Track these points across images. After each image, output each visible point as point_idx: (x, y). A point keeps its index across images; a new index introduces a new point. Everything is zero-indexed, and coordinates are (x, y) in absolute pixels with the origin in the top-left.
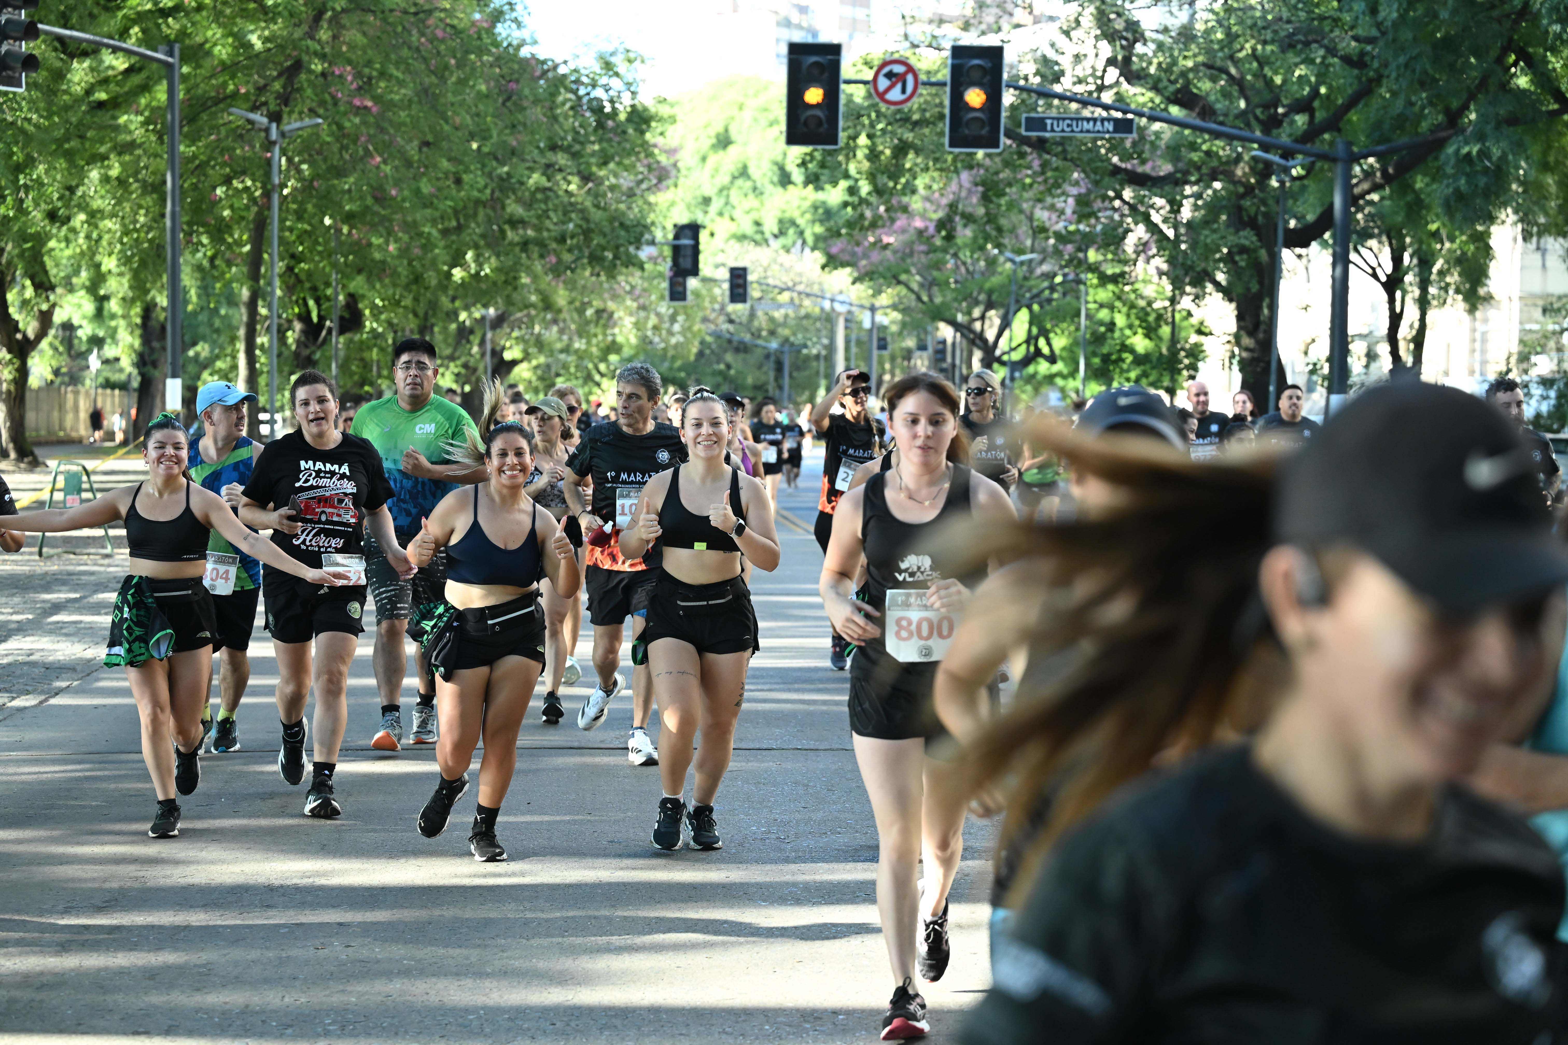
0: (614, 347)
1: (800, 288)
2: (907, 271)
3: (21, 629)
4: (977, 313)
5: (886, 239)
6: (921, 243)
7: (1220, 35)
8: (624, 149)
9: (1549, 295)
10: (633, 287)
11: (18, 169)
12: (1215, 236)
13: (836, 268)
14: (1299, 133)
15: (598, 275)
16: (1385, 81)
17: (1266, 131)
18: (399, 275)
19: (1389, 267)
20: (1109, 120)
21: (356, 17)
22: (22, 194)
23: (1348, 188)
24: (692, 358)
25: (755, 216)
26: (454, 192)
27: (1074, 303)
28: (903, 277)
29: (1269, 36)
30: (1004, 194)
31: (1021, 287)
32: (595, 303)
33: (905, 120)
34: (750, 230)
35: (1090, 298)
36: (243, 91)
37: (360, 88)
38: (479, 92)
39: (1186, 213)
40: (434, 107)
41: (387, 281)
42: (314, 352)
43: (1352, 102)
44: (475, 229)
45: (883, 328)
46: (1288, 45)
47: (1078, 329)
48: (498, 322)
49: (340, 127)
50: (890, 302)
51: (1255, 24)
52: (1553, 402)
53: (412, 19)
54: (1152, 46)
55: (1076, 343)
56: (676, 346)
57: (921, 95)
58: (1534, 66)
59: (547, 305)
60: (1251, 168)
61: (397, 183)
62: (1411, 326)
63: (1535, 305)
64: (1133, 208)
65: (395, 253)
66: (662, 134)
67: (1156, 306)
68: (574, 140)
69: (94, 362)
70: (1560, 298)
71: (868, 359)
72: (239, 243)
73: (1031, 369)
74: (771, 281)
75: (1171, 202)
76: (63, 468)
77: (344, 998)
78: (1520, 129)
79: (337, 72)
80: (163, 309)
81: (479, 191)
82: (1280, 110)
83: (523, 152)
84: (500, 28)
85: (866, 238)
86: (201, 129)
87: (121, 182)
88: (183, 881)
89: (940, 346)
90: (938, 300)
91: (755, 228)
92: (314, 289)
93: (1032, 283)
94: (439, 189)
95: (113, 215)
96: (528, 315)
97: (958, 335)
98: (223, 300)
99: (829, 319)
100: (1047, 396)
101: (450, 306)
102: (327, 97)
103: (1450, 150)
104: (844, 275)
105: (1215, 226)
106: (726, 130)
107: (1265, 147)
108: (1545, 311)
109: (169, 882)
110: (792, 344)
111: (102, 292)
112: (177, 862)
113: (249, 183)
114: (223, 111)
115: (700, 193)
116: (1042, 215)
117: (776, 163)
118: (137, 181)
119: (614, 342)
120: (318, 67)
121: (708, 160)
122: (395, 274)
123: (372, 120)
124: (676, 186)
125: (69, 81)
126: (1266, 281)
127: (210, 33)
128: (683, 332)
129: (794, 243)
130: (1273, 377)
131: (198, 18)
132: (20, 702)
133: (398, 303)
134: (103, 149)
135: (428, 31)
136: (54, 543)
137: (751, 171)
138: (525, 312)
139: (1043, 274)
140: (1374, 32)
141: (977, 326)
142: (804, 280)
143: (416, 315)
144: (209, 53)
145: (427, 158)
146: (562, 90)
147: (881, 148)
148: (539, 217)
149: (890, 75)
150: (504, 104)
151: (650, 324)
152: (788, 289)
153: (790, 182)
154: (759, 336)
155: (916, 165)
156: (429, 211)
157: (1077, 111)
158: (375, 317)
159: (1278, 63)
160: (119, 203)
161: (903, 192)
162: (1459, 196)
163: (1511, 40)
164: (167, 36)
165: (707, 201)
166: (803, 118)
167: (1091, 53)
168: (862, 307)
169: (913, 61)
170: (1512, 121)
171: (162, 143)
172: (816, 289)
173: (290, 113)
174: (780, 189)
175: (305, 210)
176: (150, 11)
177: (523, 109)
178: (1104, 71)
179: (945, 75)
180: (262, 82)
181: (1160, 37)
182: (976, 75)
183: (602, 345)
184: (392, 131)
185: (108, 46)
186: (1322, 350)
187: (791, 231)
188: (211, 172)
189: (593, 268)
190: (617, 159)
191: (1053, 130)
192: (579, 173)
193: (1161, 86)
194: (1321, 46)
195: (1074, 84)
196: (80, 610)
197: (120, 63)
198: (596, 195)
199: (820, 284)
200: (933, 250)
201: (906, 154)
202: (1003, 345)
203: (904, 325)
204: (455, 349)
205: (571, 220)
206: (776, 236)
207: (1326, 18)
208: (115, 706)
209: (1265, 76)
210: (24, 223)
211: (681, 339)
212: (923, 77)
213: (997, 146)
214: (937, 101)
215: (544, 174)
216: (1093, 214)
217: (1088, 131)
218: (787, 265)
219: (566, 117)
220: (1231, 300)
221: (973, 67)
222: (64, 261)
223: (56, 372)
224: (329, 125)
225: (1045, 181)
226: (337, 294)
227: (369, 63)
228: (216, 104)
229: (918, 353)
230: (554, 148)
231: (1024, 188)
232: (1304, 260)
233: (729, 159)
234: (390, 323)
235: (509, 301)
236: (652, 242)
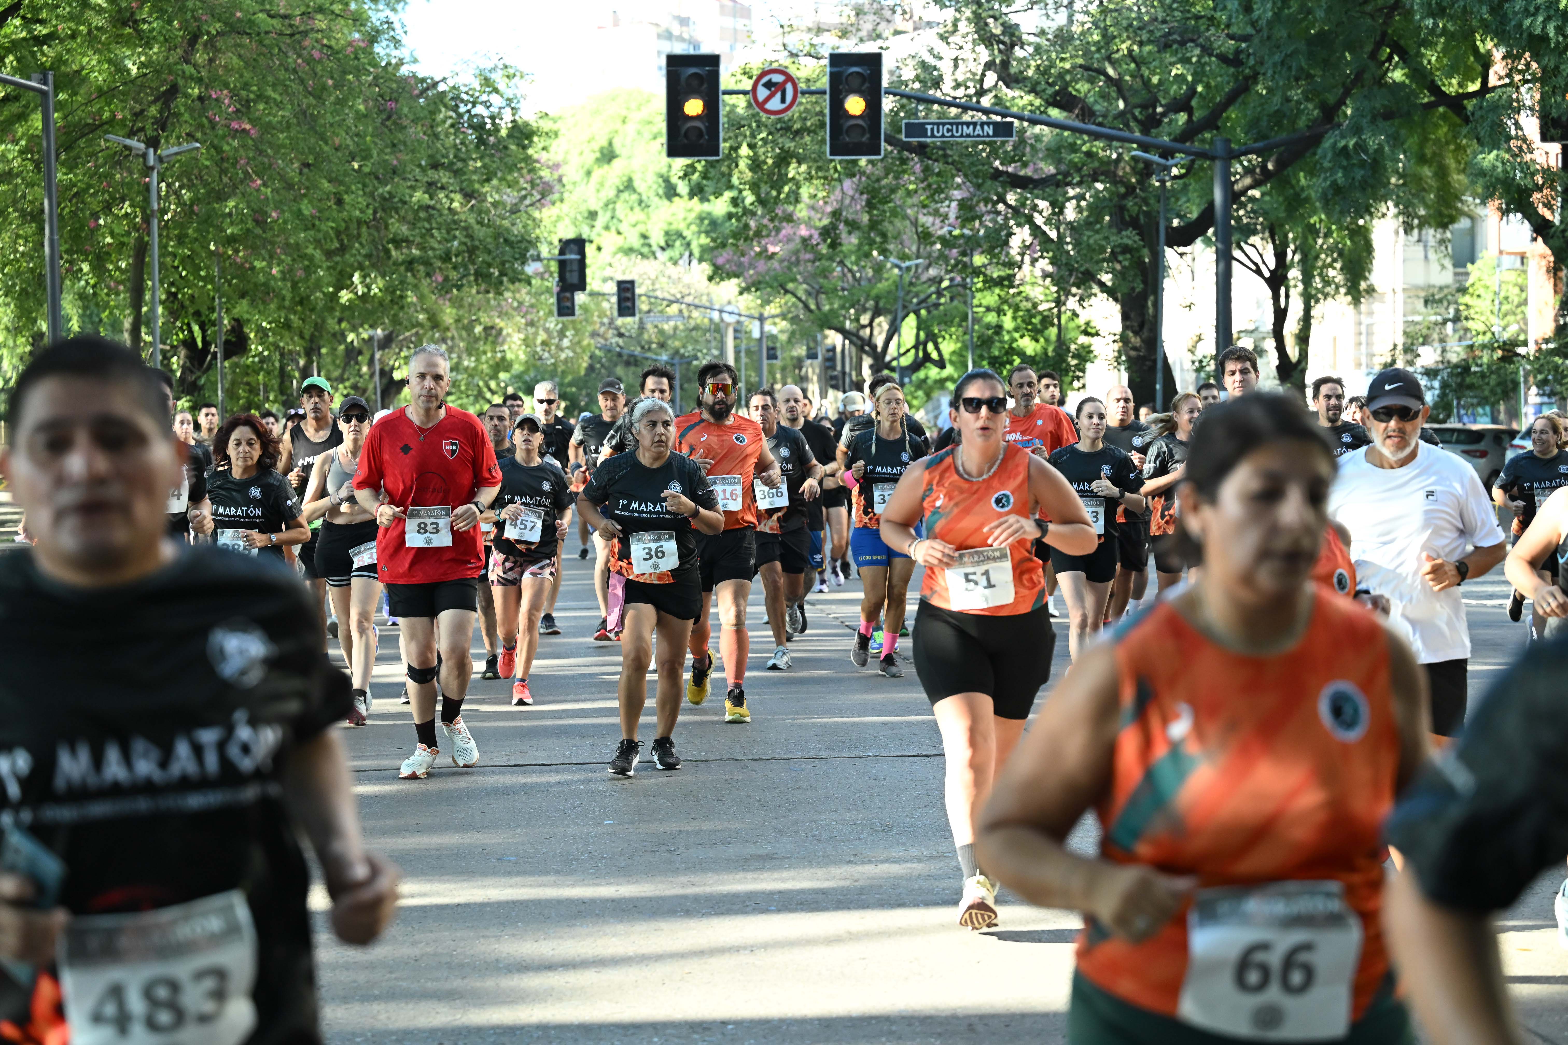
0: (503, 365)
1: (688, 299)
2: (794, 280)
4: (865, 319)
5: (772, 249)
6: (806, 251)
7: (1096, 37)
8: (506, 165)
9: (1430, 286)
10: (520, 303)
12: (1097, 237)
13: (722, 279)
14: (1178, 132)
15: (485, 292)
16: (1261, 78)
17: (1145, 131)
18: (283, 298)
19: (1272, 263)
20: (988, 124)
21: (231, 40)
23: (1228, 185)
24: (583, 372)
25: (641, 228)
26: (335, 214)
27: (962, 307)
28: (790, 286)
29: (1145, 36)
30: (888, 201)
31: (909, 292)
32: (483, 320)
33: (786, 129)
34: (637, 243)
35: (976, 302)
36: (120, 116)
37: (237, 111)
38: (357, 112)
39: (1070, 213)
40: (312, 128)
41: (271, 304)
42: (199, 378)
43: (1231, 99)
44: (358, 249)
45: (773, 338)
46: (1165, 45)
47: (965, 333)
48: (386, 343)
49: (218, 149)
50: (778, 311)
51: (1131, 25)
52: (1437, 392)
53: (288, 41)
54: (1031, 50)
55: (965, 347)
56: (566, 361)
57: (801, 104)
58: (1408, 58)
59: (435, 323)
60: (1132, 169)
61: (278, 206)
62: (1296, 322)
63: (1418, 297)
64: (1017, 212)
65: (278, 276)
66: (544, 149)
67: (1041, 308)
68: (455, 156)
70: (1441, 289)
71: (759, 370)
73: (921, 374)
74: (659, 294)
75: (1053, 204)
78: (1397, 122)
79: (214, 96)
81: (361, 211)
82: (1159, 110)
83: (405, 172)
84: (378, 49)
85: (752, 248)
86: (77, 158)
89: (830, 354)
90: (827, 308)
91: (642, 241)
92: (198, 314)
93: (919, 288)
94: (321, 211)
96: (416, 334)
97: (847, 342)
99: (718, 329)
100: (938, 400)
101: (337, 327)
102: (205, 121)
103: (1327, 144)
104: (732, 285)
105: (1098, 226)
106: (610, 144)
107: (1144, 147)
108: (1426, 302)
110: (683, 356)
113: (129, 209)
114: (100, 137)
115: (584, 209)
116: (926, 220)
117: (662, 176)
119: (503, 359)
120: (195, 90)
121: (593, 175)
122: (279, 296)
123: (250, 142)
124: (562, 201)
127: (85, 60)
128: (572, 348)
129: (681, 256)
130: (1159, 376)
131: (73, 45)
133: (283, 325)
135: (305, 52)
137: (636, 184)
138: (413, 331)
139: (930, 280)
140: (1249, 30)
141: (866, 332)
142: (692, 291)
143: (302, 337)
144: (85, 80)
145: (308, 179)
146: (443, 109)
147: (762, 158)
148: (423, 236)
149: (769, 85)
150: (382, 124)
151: (539, 341)
152: (677, 301)
153: (677, 195)
154: (649, 349)
155: (799, 174)
156: (311, 233)
157: (958, 116)
158: (261, 339)
159: (1155, 64)
161: (787, 201)
162: (1337, 189)
163: (1384, 34)
164: (41, 64)
165: (593, 215)
166: (683, 131)
167: (970, 56)
168: (751, 317)
169: (793, 71)
170: (1388, 116)
171: (39, 171)
172: (704, 301)
173: (168, 138)
174: (665, 202)
175: (186, 235)
176: (24, 39)
177: (403, 128)
178: (983, 75)
179: (824, 82)
180: (138, 108)
181: (1038, 40)
182: (855, 82)
183: (492, 363)
184: (271, 152)
186: (1209, 347)
187: (678, 243)
188: (90, 199)
189: (478, 286)
190: (499, 174)
191: (933, 136)
192: (461, 190)
193: (1038, 88)
194: (1197, 45)
195: (954, 88)
198: (479, 212)
199: (709, 295)
200: (819, 258)
201: (788, 163)
202: (892, 351)
203: (793, 334)
204: (344, 371)
205: (455, 237)
206: (663, 249)
207: (1202, 17)
209: (1142, 76)
211: (571, 354)
212: (802, 86)
213: (879, 153)
214: (818, 109)
215: (426, 192)
216: (976, 218)
217: (968, 136)
218: (675, 277)
219: (447, 135)
220: (1116, 300)
221: (852, 74)
224: (207, 149)
225: (928, 187)
226: (221, 318)
227: (246, 86)
228: (92, 132)
229: (809, 361)
230: (435, 166)
231: (909, 193)
232: (1189, 257)
233: (614, 173)
234: (276, 346)
235: (395, 321)
236: (538, 258)
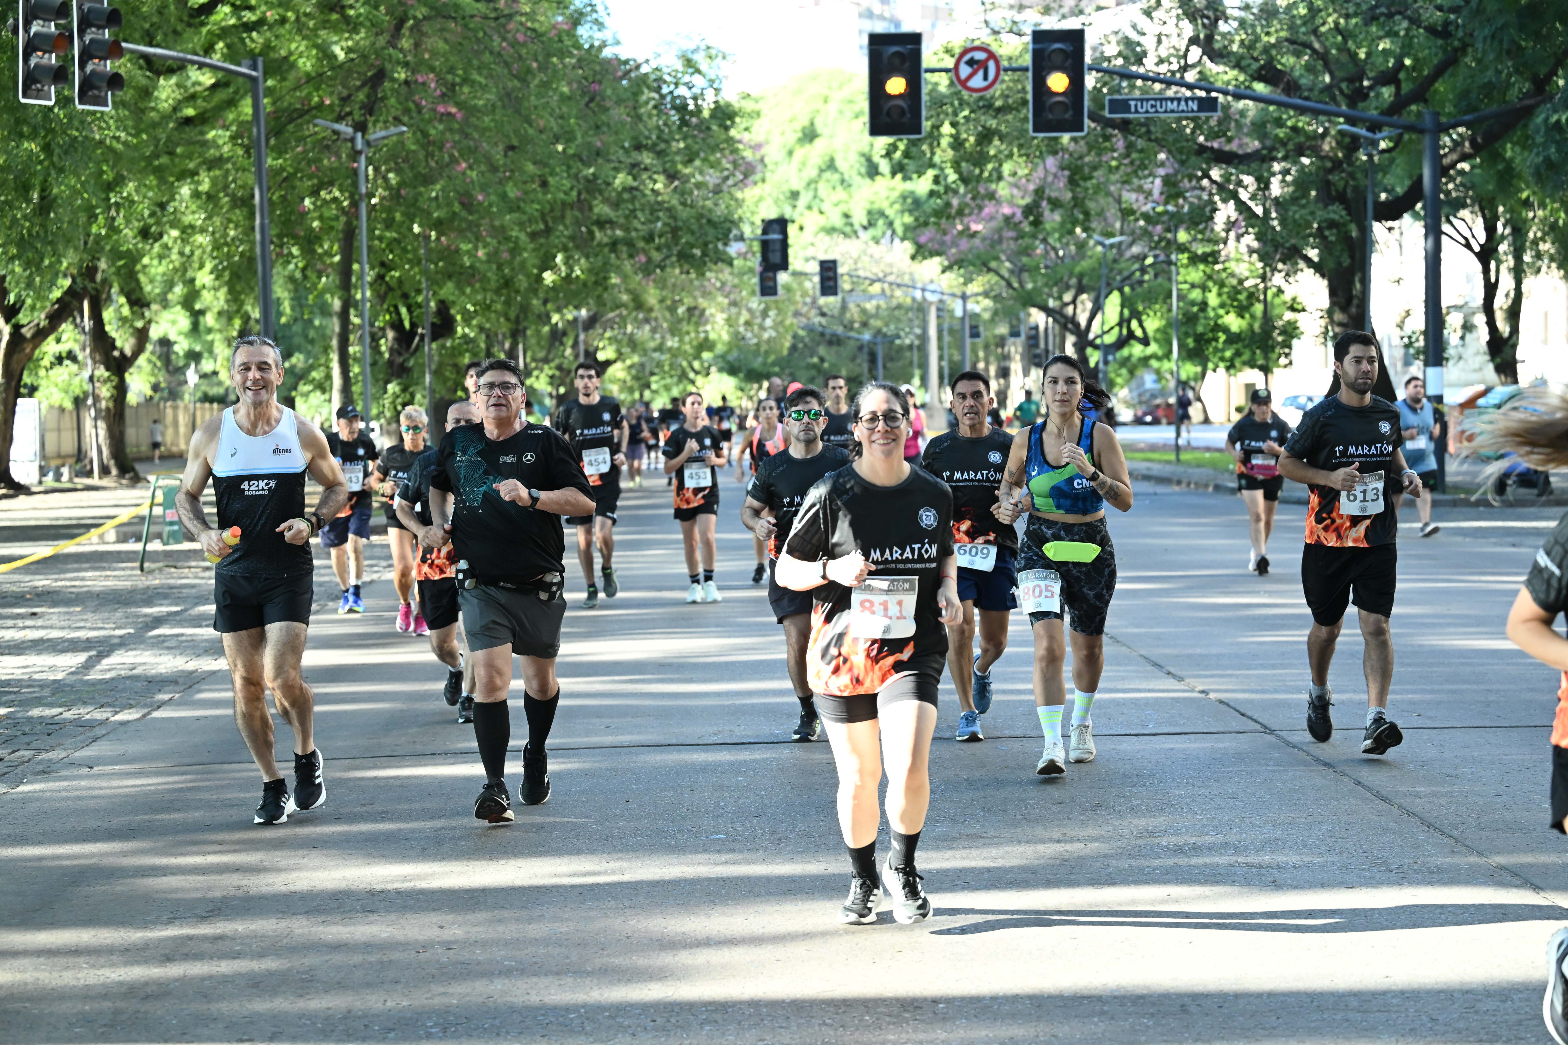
0: (706, 345)
1: (891, 278)
2: (997, 258)
3: (124, 643)
4: (1068, 297)
5: (975, 227)
6: (1009, 229)
7: (1302, 11)
8: (709, 146)
10: (724, 284)
11: (110, 187)
12: (1303, 212)
13: (925, 258)
14: (1386, 106)
15: (688, 273)
16: (1470, 50)
17: (1352, 104)
18: (489, 280)
19: (1482, 237)
20: (1192, 99)
21: (437, 24)
22: (113, 213)
23: (1437, 159)
24: (785, 352)
25: (843, 208)
26: (540, 195)
27: (1166, 284)
28: (993, 264)
29: (1352, 9)
30: (1091, 178)
31: (1112, 270)
32: (686, 300)
33: (988, 106)
34: (839, 222)
35: (1180, 278)
36: (328, 102)
37: (443, 95)
38: (562, 94)
39: (1276, 189)
40: (517, 111)
41: (478, 285)
42: (407, 360)
43: (1438, 72)
44: (563, 231)
45: (976, 316)
46: (1372, 18)
47: (1170, 310)
48: (591, 323)
49: (425, 134)
50: (980, 290)
53: (493, 24)
54: (1235, 24)
55: (1169, 324)
56: (769, 341)
57: (1003, 81)
59: (639, 304)
60: (1338, 143)
61: (483, 188)
62: (1507, 295)
64: (1221, 187)
65: (484, 258)
66: (746, 129)
67: (1247, 284)
68: (659, 137)
69: (192, 376)
71: (961, 348)
72: (329, 254)
73: (1125, 352)
74: (861, 273)
75: (1258, 179)
76: (161, 483)
77: (446, 1000)
79: (420, 80)
80: (257, 321)
81: (566, 193)
82: (1366, 83)
83: (608, 154)
84: (581, 31)
85: (954, 227)
86: (286, 143)
87: (210, 197)
88: (284, 889)
89: (1033, 332)
90: (1030, 286)
91: (844, 220)
92: (405, 296)
93: (1123, 265)
94: (526, 193)
95: (203, 230)
96: (620, 316)
97: (1050, 320)
98: (316, 310)
99: (921, 308)
100: (1142, 378)
101: (542, 309)
102: (411, 105)
103: (1540, 118)
104: (935, 263)
105: (1305, 202)
106: (812, 124)
107: (1351, 121)
109: (271, 889)
110: (885, 335)
111: (197, 307)
112: (279, 870)
113: (337, 194)
114: (308, 122)
115: (786, 188)
116: (1130, 197)
117: (863, 155)
118: (226, 195)
119: (706, 339)
120: (401, 75)
121: (795, 154)
122: (484, 279)
123: (456, 126)
124: (763, 180)
125: (157, 98)
126: (1358, 255)
127: (293, 46)
128: (775, 327)
129: (884, 234)
131: (282, 31)
132: (124, 716)
133: (488, 307)
134: (191, 166)
135: (509, 36)
136: (155, 556)
137: (838, 163)
138: (617, 312)
139: (1133, 257)
141: (1070, 310)
142: (895, 270)
143: (507, 318)
144: (293, 66)
145: (513, 162)
146: (646, 91)
147: (964, 136)
148: (627, 217)
149: (971, 62)
150: (587, 105)
151: (742, 320)
152: (879, 280)
153: (879, 174)
154: (852, 329)
155: (1000, 152)
156: (516, 215)
157: (1161, 92)
158: (467, 321)
159: (1361, 37)
160: (209, 218)
161: (989, 180)
162: (1549, 164)
164: (252, 50)
165: (795, 195)
166: (885, 110)
167: (1174, 31)
168: (953, 295)
169: (994, 47)
171: (249, 157)
172: (906, 279)
173: (376, 122)
174: (868, 181)
175: (393, 219)
176: (234, 26)
177: (606, 110)
178: (1187, 50)
179: (1027, 60)
180: (345, 93)
181: (1242, 14)
182: (1058, 59)
183: (695, 343)
184: (476, 135)
185: (193, 62)
186: (1418, 323)
187: (881, 222)
188: (298, 183)
189: (681, 266)
190: (702, 155)
191: (1137, 112)
192: (665, 171)
193: (1244, 63)
194: (1405, 18)
195: (1157, 64)
196: (181, 623)
197: (207, 79)
198: (681, 192)
199: (911, 274)
200: (1021, 236)
201: (990, 142)
202: (1096, 328)
203: (996, 313)
204: (549, 352)
205: (658, 219)
206: (865, 228)
208: (217, 717)
209: (1349, 50)
210: (117, 241)
211: (774, 334)
212: (1005, 64)
213: (1082, 130)
214: (1020, 87)
215: (629, 174)
216: (1180, 194)
217: (1172, 111)
218: (877, 256)
219: (650, 116)
220: (1323, 276)
221: (1054, 50)
222: (159, 278)
223: (155, 388)
224: (414, 133)
225: (1132, 163)
226: (427, 300)
227: (452, 70)
228: (301, 116)
229: (1012, 340)
230: (638, 147)
231: (1111, 170)
232: (1396, 232)
233: (816, 152)
234: (481, 329)
235: (600, 302)
236: (741, 238)
